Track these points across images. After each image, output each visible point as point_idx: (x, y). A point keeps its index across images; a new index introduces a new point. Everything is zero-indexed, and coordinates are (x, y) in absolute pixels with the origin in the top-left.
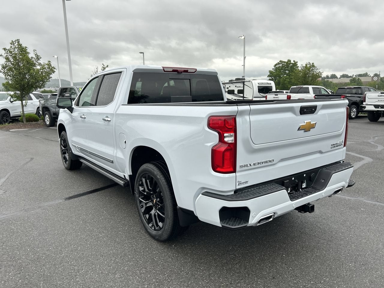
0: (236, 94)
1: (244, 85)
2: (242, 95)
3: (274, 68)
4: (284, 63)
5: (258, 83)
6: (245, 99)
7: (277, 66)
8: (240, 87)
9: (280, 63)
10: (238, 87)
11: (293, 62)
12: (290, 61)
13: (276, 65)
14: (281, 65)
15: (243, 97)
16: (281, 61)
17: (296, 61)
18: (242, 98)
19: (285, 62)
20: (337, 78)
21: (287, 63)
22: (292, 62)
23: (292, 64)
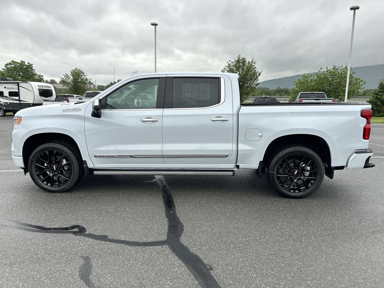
0: (7, 97)
1: (19, 86)
2: (17, 98)
3: (4, 68)
4: (16, 64)
5: (38, 86)
6: (21, 102)
7: (8, 66)
8: (12, 88)
9: (12, 63)
10: (8, 88)
11: (28, 64)
12: (24, 63)
13: (6, 65)
14: (13, 66)
15: (19, 100)
16: (13, 61)
17: (31, 63)
18: (18, 102)
19: (18, 63)
20: (56, 83)
21: (21, 64)
22: (26, 63)
23: (27, 65)
